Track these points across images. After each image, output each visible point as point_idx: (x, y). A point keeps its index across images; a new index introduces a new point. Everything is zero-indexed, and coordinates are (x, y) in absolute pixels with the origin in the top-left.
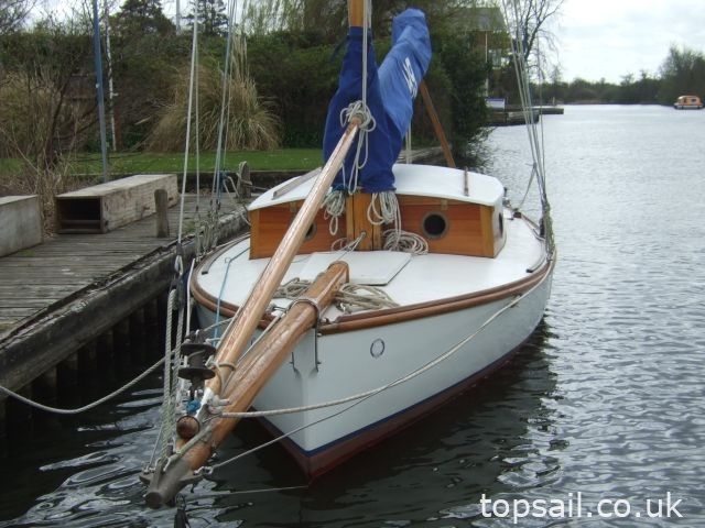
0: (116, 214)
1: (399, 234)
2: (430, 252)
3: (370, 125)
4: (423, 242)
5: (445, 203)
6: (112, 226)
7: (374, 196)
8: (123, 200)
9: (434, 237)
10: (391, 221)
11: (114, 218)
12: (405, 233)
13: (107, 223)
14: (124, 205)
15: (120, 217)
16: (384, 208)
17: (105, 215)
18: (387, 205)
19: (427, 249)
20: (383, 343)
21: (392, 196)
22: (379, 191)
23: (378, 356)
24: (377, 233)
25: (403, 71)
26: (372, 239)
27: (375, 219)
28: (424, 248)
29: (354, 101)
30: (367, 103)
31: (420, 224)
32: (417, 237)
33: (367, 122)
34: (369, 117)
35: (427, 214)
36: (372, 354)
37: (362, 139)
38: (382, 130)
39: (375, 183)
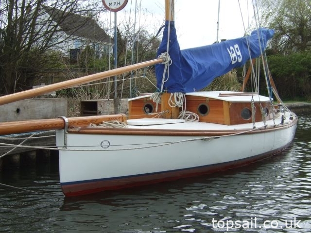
1: (184, 112)
2: (200, 122)
3: (170, 62)
4: (197, 116)
5: (208, 99)
7: (172, 94)
9: (203, 115)
10: (180, 106)
11: (105, 111)
16: (176, 99)
17: (100, 109)
18: (178, 99)
19: (198, 120)
20: (109, 142)
21: (181, 95)
22: (174, 92)
23: (105, 148)
24: (173, 110)
25: (228, 49)
26: (171, 114)
27: (172, 105)
28: (197, 119)
29: (163, 52)
30: (169, 53)
31: (197, 108)
32: (194, 114)
33: (167, 62)
34: (169, 59)
35: (200, 105)
36: (102, 146)
37: (166, 69)
38: (176, 65)
39: (172, 89)
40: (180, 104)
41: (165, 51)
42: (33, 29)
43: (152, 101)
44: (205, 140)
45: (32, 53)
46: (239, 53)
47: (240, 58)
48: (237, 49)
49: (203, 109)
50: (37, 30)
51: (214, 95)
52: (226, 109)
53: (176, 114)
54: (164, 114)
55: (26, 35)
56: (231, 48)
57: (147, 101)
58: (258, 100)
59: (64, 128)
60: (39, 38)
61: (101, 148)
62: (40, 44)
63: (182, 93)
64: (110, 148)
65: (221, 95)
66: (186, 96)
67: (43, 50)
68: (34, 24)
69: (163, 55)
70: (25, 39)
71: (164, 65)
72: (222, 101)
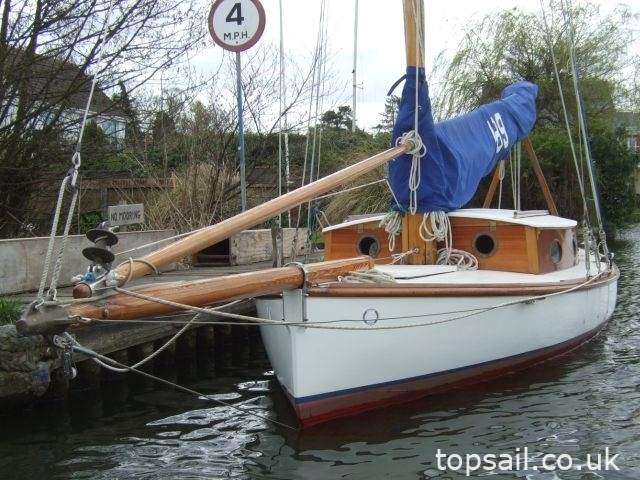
0: (245, 252)
1: (449, 251)
2: (479, 269)
3: (422, 151)
4: (473, 259)
5: (494, 224)
6: (238, 261)
7: (426, 216)
8: (252, 241)
9: (484, 255)
10: (441, 239)
11: (243, 254)
12: (455, 251)
13: (235, 258)
14: (254, 245)
15: (250, 254)
16: (434, 226)
17: (234, 250)
18: (438, 224)
19: (477, 266)
20: (377, 313)
21: (443, 216)
22: (430, 211)
23: (371, 324)
24: (429, 249)
26: (425, 255)
27: (425, 235)
28: (474, 264)
29: (408, 131)
30: (419, 132)
31: (473, 243)
32: (469, 256)
33: (418, 149)
34: (420, 144)
35: (477, 235)
36: (365, 321)
37: (415, 164)
38: (433, 157)
39: (426, 204)
40: (442, 232)
41: (411, 128)
43: (383, 229)
44: (527, 302)
49: (483, 244)
52: (531, 240)
53: (433, 254)
54: (410, 256)
57: (365, 231)
59: (301, 287)
61: (364, 325)
63: (443, 213)
64: (379, 324)
65: (516, 215)
66: (450, 218)
69: (406, 138)
71: (411, 156)
72: (522, 227)
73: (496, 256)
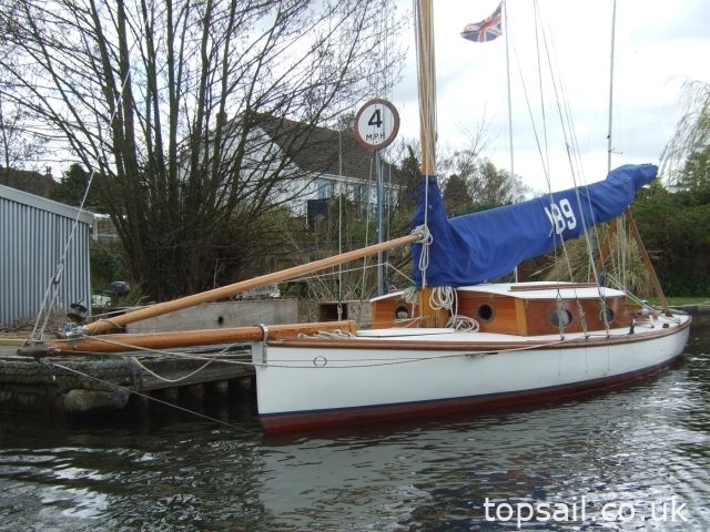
1: (454, 318)
2: (480, 331)
3: (429, 240)
4: (475, 323)
5: (492, 296)
7: (434, 290)
9: (485, 321)
10: (447, 307)
16: (440, 298)
18: (444, 298)
19: (478, 329)
21: (449, 290)
22: (437, 287)
24: (438, 315)
25: (546, 209)
26: (435, 320)
27: (435, 306)
28: (476, 328)
29: (419, 225)
30: (429, 225)
31: (476, 311)
32: (472, 320)
33: (426, 239)
34: (428, 234)
35: (480, 305)
36: (315, 364)
37: (425, 251)
38: (441, 245)
39: (434, 280)
40: (447, 304)
41: (422, 223)
42: (237, 176)
43: (404, 301)
44: (472, 356)
45: (235, 221)
46: (570, 214)
47: (572, 222)
48: (566, 207)
49: (485, 312)
50: (245, 179)
51: (502, 289)
52: (520, 310)
53: (442, 320)
54: (424, 320)
55: (223, 188)
56: (554, 206)
57: (400, 302)
58: (574, 296)
59: (262, 339)
60: (248, 194)
62: (250, 202)
63: (450, 288)
65: (513, 289)
66: (458, 292)
67: (255, 214)
68: (237, 169)
69: (418, 228)
70: (222, 196)
71: (421, 244)
72: (513, 298)
73: (495, 322)
